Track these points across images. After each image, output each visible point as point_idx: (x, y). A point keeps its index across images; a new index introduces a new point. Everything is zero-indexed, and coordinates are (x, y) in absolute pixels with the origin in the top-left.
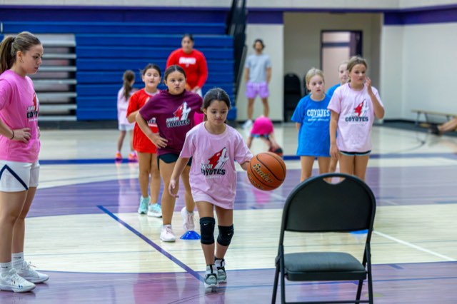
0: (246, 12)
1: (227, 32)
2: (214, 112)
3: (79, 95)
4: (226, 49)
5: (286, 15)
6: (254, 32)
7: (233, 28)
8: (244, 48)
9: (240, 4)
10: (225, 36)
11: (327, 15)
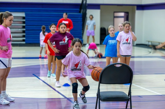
0: (87, 5)
1: (80, 12)
2: (76, 47)
3: (26, 34)
4: (79, 18)
5: (101, 6)
6: (89, 12)
7: (82, 11)
8: (86, 18)
9: (84, 2)
10: (79, 14)
11: (116, 6)
